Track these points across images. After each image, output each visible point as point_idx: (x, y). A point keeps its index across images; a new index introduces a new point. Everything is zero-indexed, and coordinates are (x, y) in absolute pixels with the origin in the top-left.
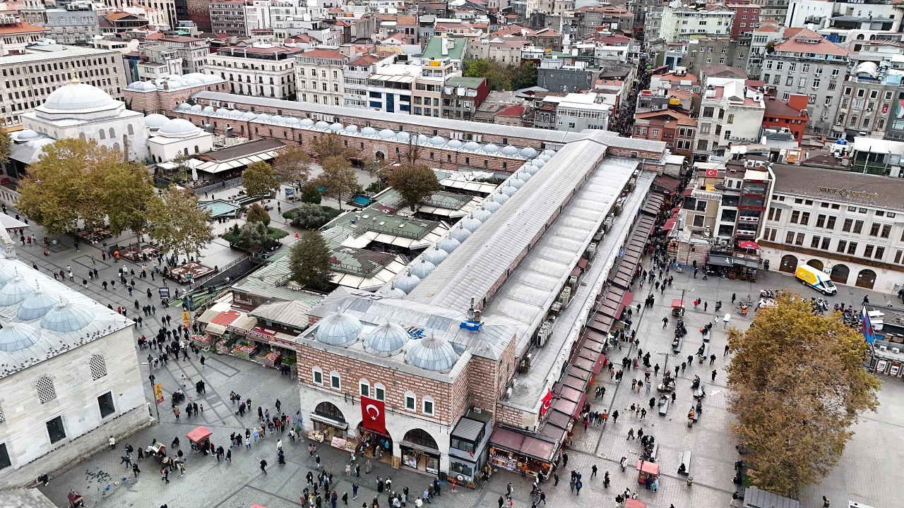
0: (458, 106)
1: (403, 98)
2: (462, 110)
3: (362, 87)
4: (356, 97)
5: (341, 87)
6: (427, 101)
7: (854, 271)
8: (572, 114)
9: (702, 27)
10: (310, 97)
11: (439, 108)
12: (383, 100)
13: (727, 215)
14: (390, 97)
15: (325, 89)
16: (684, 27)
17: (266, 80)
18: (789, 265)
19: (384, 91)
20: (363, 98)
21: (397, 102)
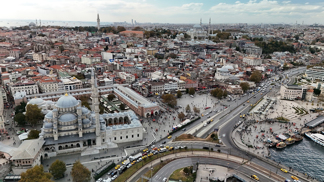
0: (86, 85)
1: (73, 86)
2: (87, 86)
3: (63, 86)
4: (62, 88)
5: (57, 87)
6: (79, 85)
7: (160, 92)
8: (108, 82)
9: (96, 61)
10: (48, 91)
11: (82, 86)
12: (69, 88)
13: (148, 90)
14: (70, 87)
15: (53, 88)
16: (92, 61)
17: (35, 90)
18: (154, 94)
19: (69, 86)
20: (63, 88)
21: (72, 87)
